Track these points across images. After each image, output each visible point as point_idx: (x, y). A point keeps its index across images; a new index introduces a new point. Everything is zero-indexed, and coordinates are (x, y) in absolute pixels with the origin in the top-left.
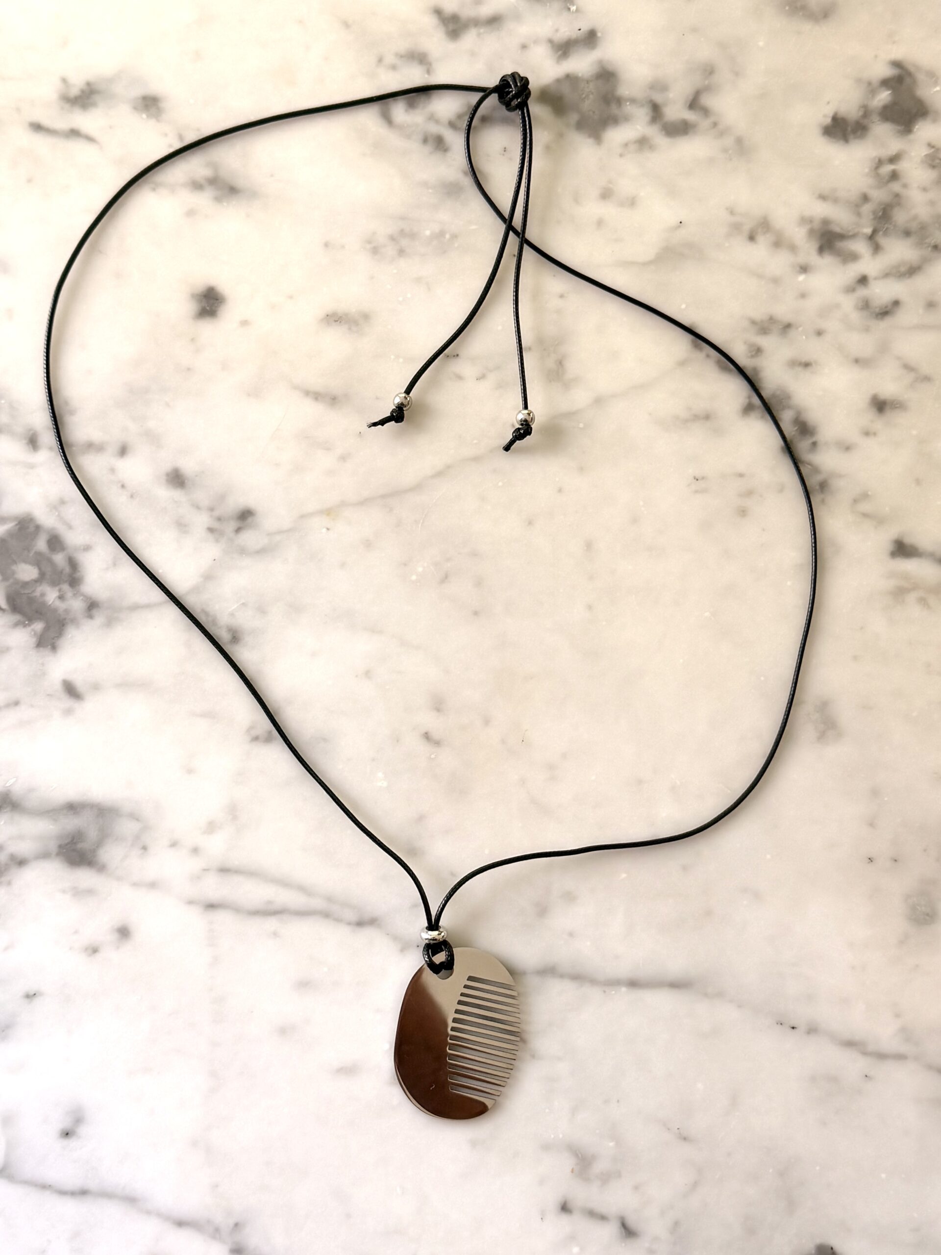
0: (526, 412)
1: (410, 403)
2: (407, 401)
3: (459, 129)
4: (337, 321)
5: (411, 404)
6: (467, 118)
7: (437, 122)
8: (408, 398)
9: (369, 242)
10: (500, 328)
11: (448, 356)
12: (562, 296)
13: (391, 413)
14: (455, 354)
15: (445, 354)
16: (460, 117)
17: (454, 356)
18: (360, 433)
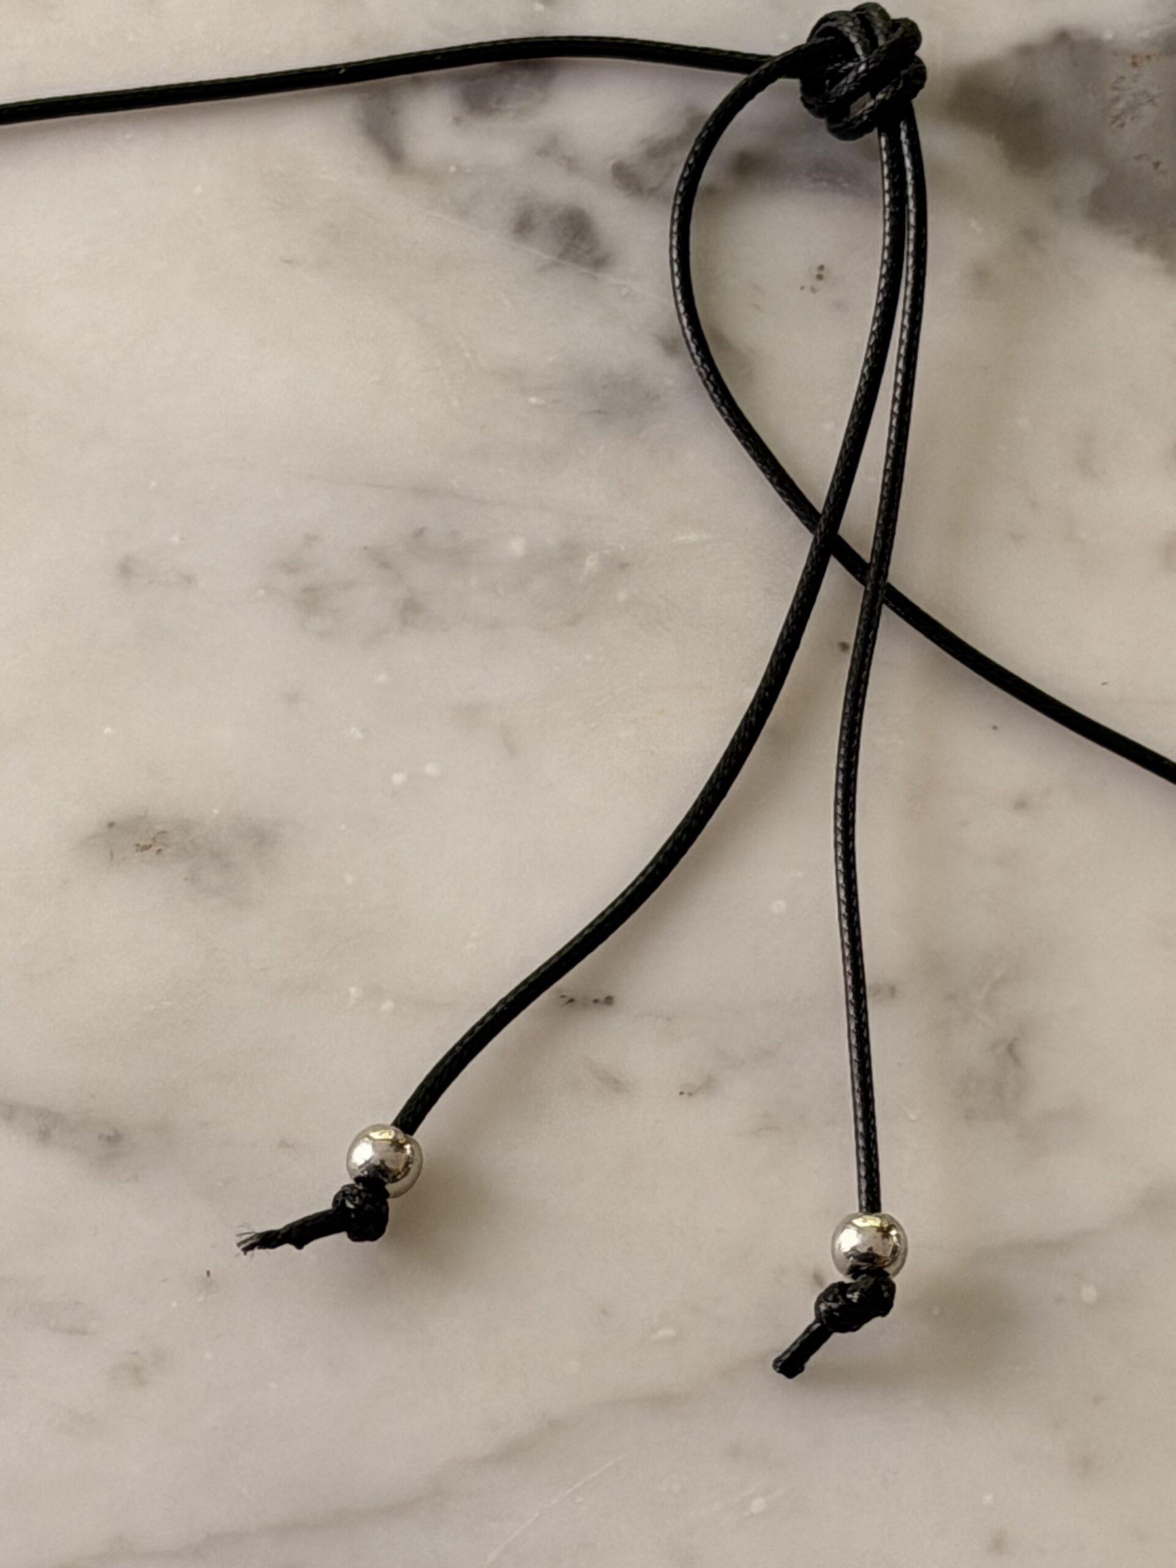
0: (873, 1222)
1: (413, 1168)
2: (402, 1157)
3: (652, 191)
4: (147, 848)
5: (418, 1174)
6: (682, 156)
7: (572, 164)
8: (408, 1147)
9: (291, 567)
10: (778, 906)
11: (571, 1001)
12: (1021, 805)
13: (335, 1202)
14: (602, 997)
15: (559, 990)
16: (656, 151)
17: (596, 1001)
18: (208, 1273)
